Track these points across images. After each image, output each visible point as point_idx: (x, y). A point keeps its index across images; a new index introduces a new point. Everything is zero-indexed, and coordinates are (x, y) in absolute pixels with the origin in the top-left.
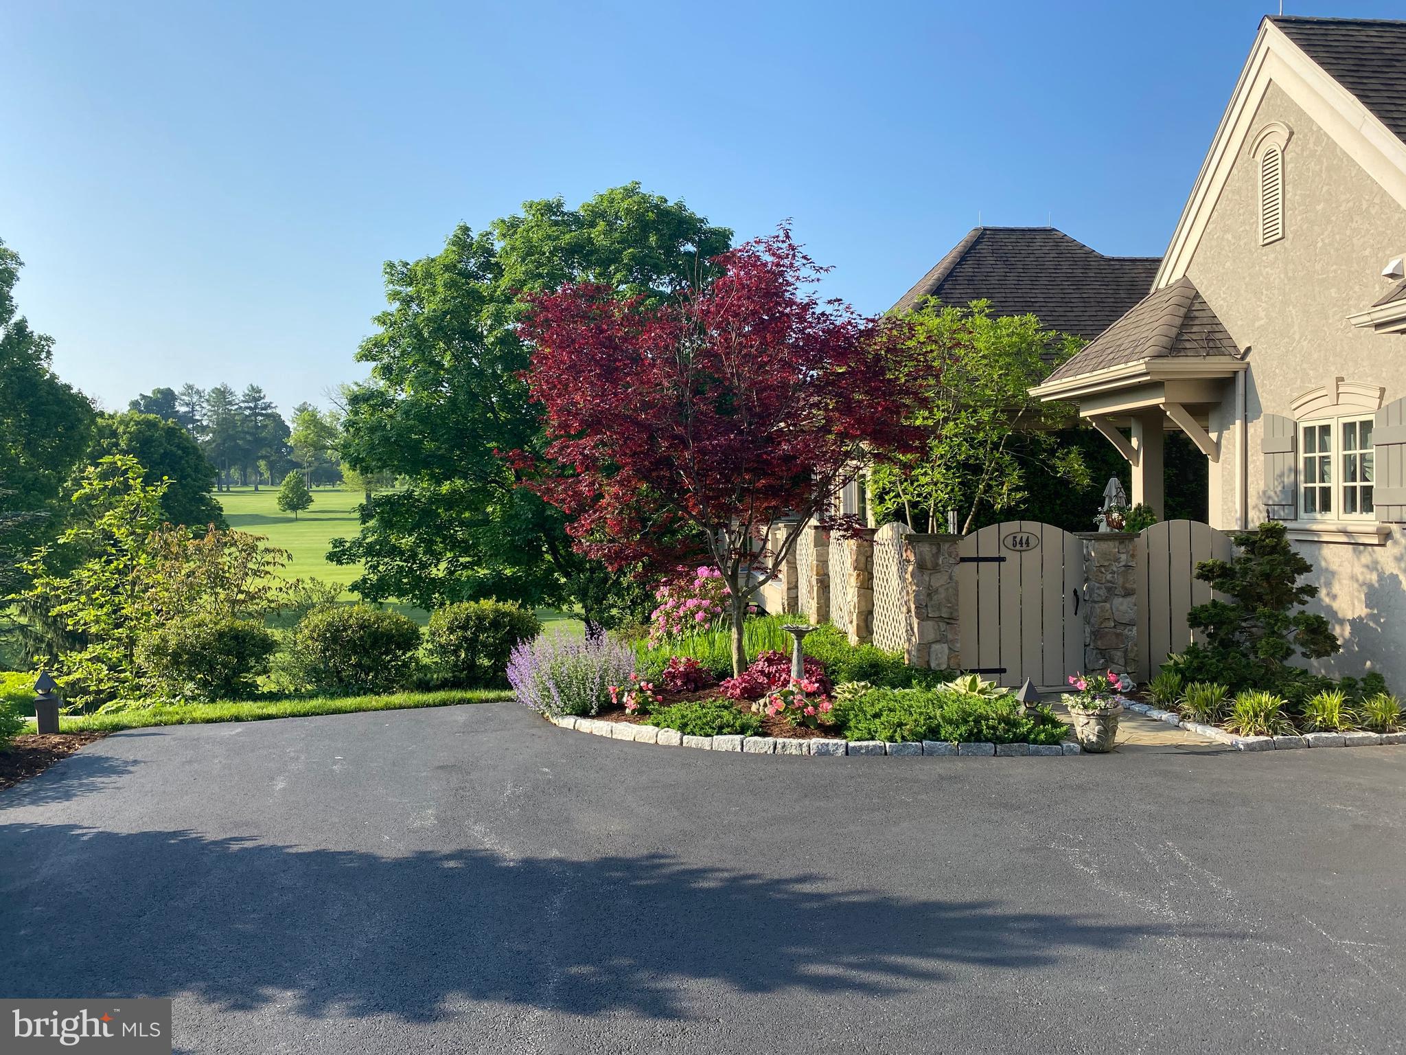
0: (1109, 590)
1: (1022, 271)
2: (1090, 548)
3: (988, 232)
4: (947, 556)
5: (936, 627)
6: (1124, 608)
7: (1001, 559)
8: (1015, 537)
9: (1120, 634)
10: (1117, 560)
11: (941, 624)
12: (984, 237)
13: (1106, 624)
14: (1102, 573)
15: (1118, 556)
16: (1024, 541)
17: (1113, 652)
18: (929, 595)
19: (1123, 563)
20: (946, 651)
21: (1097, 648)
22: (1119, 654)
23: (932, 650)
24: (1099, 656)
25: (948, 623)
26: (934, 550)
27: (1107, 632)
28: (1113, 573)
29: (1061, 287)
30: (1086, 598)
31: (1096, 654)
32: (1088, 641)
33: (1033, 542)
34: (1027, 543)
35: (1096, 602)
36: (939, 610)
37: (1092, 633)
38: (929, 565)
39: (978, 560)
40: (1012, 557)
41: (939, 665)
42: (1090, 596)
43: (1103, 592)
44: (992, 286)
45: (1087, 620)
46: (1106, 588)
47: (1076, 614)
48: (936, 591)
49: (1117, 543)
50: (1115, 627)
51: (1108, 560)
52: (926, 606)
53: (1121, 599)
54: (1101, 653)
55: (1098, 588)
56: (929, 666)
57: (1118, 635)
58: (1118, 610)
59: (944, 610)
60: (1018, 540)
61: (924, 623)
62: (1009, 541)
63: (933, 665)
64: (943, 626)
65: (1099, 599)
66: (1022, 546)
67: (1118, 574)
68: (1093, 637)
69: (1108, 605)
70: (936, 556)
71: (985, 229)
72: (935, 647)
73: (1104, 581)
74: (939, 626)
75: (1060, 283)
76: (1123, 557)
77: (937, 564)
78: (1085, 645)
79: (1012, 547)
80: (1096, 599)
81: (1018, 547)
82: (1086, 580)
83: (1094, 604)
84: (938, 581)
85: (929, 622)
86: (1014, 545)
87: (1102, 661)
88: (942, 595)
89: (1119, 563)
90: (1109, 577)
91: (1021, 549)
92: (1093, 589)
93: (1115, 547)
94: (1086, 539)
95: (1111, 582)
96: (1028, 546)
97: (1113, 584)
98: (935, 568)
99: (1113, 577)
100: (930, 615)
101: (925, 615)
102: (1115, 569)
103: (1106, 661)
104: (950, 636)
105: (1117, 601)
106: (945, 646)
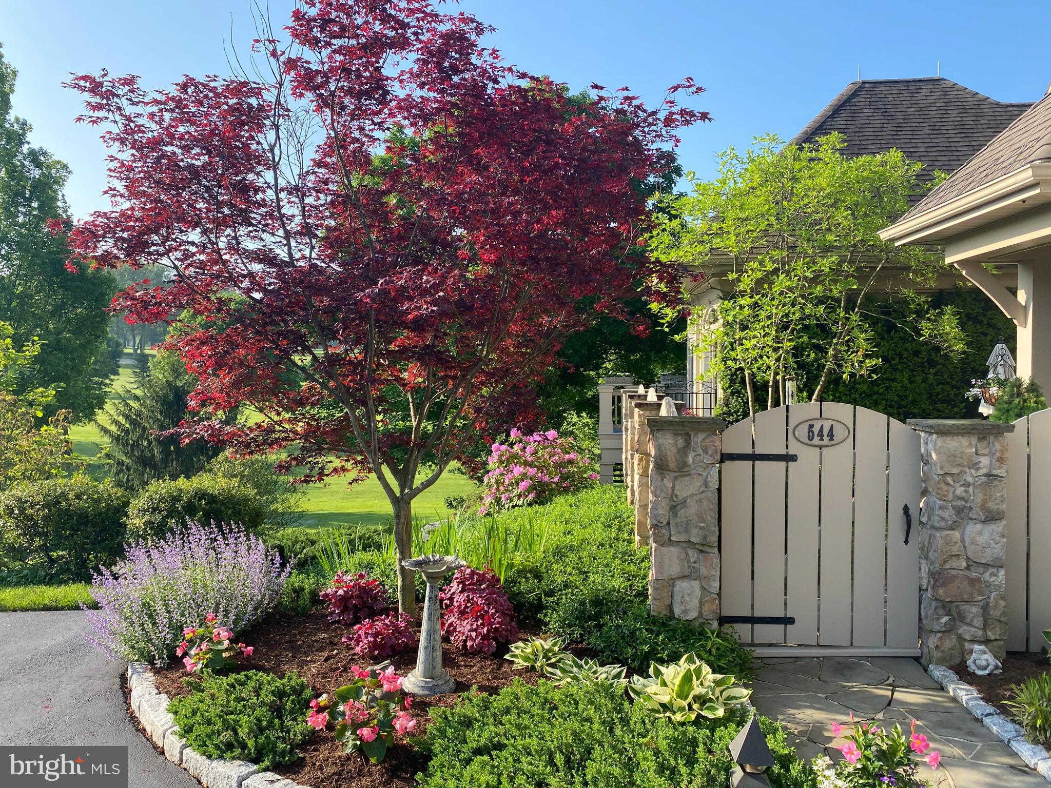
0: (959, 511)
1: (901, 121)
2: (930, 446)
3: (867, 85)
4: (701, 452)
5: (683, 556)
6: (983, 539)
7: (789, 458)
8: (811, 426)
9: (978, 580)
10: (975, 466)
11: (690, 552)
12: (863, 89)
13: (954, 563)
14: (948, 484)
15: (975, 459)
16: (825, 432)
17: (965, 607)
18: (673, 508)
19: (984, 471)
20: (698, 593)
21: (936, 599)
22: (974, 610)
23: (677, 589)
24: (941, 611)
25: (701, 551)
26: (681, 443)
27: (955, 577)
28: (967, 485)
29: (947, 136)
30: (924, 520)
31: (936, 608)
32: (925, 583)
33: (839, 433)
34: (831, 435)
35: (937, 529)
36: (687, 531)
37: (931, 574)
38: (672, 465)
39: (754, 457)
40: (807, 456)
41: (685, 612)
42: (929, 519)
43: (949, 514)
44: (866, 138)
45: (924, 552)
46: (954, 507)
47: (906, 542)
48: (684, 503)
49: (974, 440)
50: (968, 568)
51: (960, 465)
52: (668, 524)
53: (979, 526)
54: (944, 607)
55: (941, 508)
56: (671, 610)
57: (973, 582)
58: (973, 542)
59: (694, 532)
60: (816, 430)
61: (665, 549)
62: (802, 432)
63: (677, 611)
64: (693, 555)
65: (943, 524)
66: (822, 439)
67: (975, 487)
68: (932, 582)
69: (956, 535)
70: (683, 451)
71: (864, 83)
72: (681, 585)
73: (951, 497)
74: (687, 554)
75: (944, 132)
76: (985, 461)
77: (685, 464)
78: (920, 589)
79: (807, 441)
80: (937, 525)
81: (816, 440)
82: (925, 493)
83: (934, 531)
84: (687, 488)
85: (672, 548)
86: (811, 438)
87: (945, 619)
88: (692, 509)
89: (978, 469)
90: (960, 491)
91: (821, 443)
92: (933, 509)
93: (970, 445)
94: (926, 432)
95: (962, 499)
96: (832, 439)
97: (967, 502)
98: (682, 469)
99: (966, 492)
100: (673, 538)
101: (666, 537)
102: (970, 479)
103: (953, 619)
104: (704, 571)
105: (972, 529)
106: (696, 585)
